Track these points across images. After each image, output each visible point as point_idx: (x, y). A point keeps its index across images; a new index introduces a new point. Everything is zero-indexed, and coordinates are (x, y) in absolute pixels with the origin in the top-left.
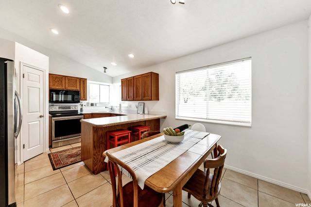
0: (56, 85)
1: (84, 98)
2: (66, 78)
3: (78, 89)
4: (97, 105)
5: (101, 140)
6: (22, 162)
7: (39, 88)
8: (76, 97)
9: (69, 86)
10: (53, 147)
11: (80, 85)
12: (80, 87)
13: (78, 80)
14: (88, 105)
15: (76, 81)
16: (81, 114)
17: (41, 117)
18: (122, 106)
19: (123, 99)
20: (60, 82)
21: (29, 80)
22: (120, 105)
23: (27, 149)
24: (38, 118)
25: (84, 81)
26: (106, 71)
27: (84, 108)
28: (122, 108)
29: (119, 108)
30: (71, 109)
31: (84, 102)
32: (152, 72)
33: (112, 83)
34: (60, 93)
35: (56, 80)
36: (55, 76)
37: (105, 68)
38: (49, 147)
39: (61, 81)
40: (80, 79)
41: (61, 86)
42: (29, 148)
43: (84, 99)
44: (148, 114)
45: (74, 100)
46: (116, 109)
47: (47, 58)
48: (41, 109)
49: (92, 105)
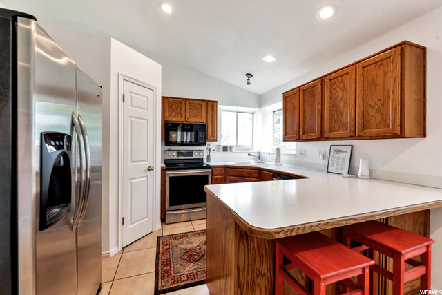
0: (172, 116)
1: (212, 136)
2: (187, 101)
3: (204, 120)
4: (234, 149)
5: (257, 264)
6: (121, 249)
7: (148, 120)
8: (200, 135)
9: (190, 116)
10: (167, 222)
11: (207, 113)
12: (207, 118)
13: (204, 104)
14: (218, 151)
15: (201, 107)
16: (208, 167)
17: (149, 170)
18: (282, 152)
19: (287, 138)
20: (178, 109)
21: (132, 106)
22: (278, 150)
23: (128, 226)
24: (145, 171)
25: (212, 106)
26: (250, 81)
27: (213, 155)
28: (282, 157)
29: (275, 156)
30: (194, 157)
31: (212, 145)
32: (404, 43)
33: (260, 106)
34: (179, 129)
35: (173, 107)
36: (171, 100)
37: (249, 75)
38: (162, 222)
39: (180, 109)
40: (208, 102)
41: (179, 116)
42: (131, 223)
43: (212, 139)
44: (371, 178)
45: (197, 142)
46: (269, 158)
47: (159, 67)
48: (150, 156)
49: (225, 149)
